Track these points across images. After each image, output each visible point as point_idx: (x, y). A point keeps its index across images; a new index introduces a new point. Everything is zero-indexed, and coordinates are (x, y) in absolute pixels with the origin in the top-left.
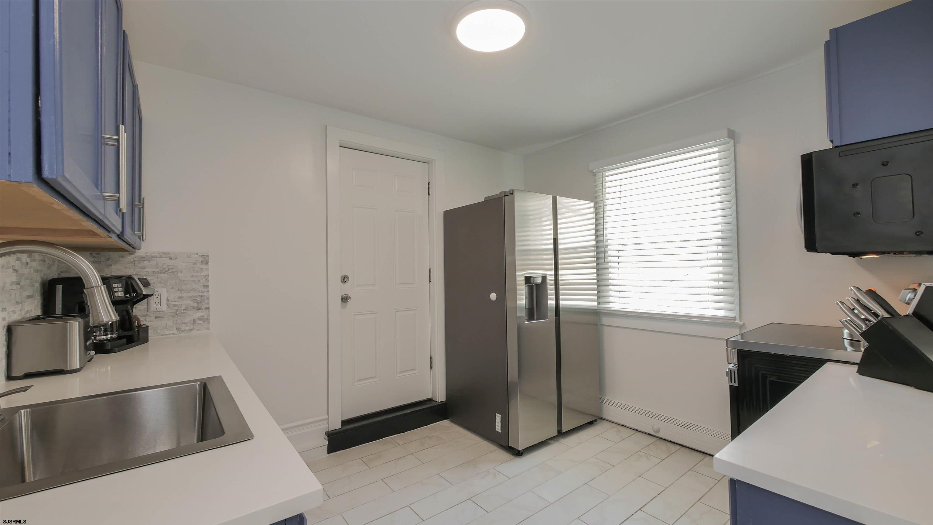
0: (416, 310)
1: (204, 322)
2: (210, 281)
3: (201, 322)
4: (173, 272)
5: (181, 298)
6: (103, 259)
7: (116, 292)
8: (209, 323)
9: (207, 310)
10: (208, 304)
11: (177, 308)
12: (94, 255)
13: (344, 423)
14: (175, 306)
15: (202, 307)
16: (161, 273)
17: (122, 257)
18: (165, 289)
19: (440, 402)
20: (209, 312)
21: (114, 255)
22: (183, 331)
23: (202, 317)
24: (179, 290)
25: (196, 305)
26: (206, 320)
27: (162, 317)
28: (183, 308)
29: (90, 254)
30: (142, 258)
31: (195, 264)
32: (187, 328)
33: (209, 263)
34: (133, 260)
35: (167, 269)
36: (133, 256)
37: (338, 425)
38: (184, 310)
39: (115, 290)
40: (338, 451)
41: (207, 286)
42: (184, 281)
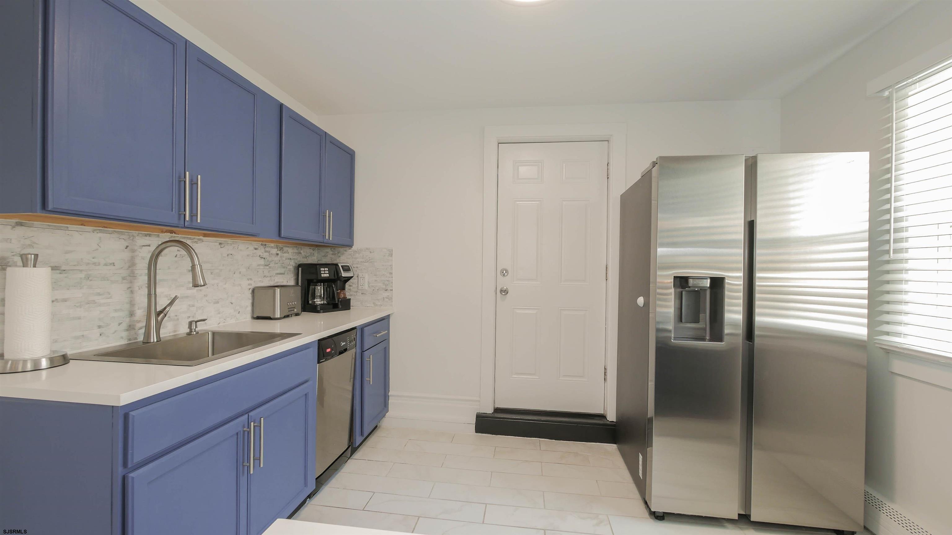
0: (586, 310)
1: (389, 300)
2: (393, 269)
3: (387, 300)
4: (372, 262)
5: (376, 281)
6: (336, 252)
7: (322, 274)
8: (392, 301)
9: (391, 292)
10: (392, 287)
11: (373, 288)
12: (333, 250)
13: (497, 410)
14: (372, 286)
15: (388, 289)
16: (365, 262)
17: (346, 251)
18: (367, 274)
19: (610, 421)
20: (392, 292)
21: (341, 250)
22: (376, 305)
23: (388, 297)
24: (375, 275)
25: (384, 287)
26: (390, 298)
27: (365, 294)
28: (377, 288)
29: (331, 249)
30: (355, 252)
31: (385, 256)
32: (379, 304)
33: (393, 256)
34: (351, 253)
35: (368, 260)
36: (350, 250)
37: (489, 410)
38: (378, 290)
39: (322, 272)
40: (486, 433)
41: (391, 273)
42: (378, 269)
